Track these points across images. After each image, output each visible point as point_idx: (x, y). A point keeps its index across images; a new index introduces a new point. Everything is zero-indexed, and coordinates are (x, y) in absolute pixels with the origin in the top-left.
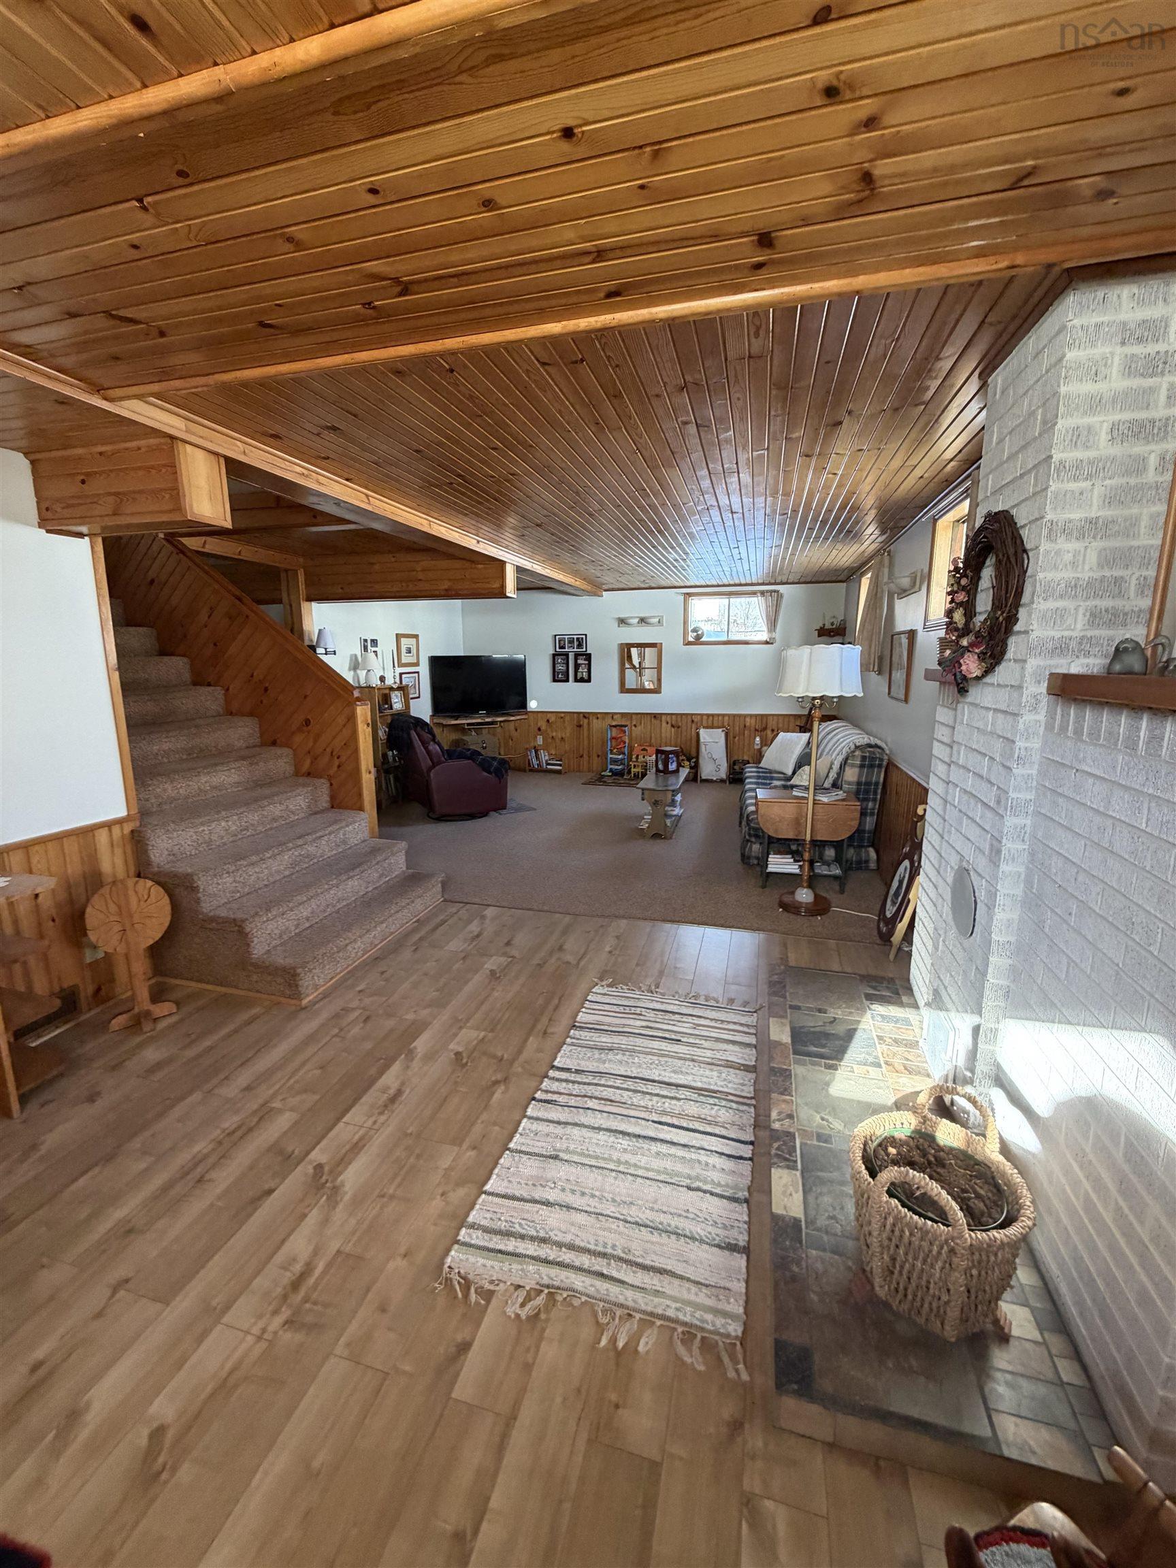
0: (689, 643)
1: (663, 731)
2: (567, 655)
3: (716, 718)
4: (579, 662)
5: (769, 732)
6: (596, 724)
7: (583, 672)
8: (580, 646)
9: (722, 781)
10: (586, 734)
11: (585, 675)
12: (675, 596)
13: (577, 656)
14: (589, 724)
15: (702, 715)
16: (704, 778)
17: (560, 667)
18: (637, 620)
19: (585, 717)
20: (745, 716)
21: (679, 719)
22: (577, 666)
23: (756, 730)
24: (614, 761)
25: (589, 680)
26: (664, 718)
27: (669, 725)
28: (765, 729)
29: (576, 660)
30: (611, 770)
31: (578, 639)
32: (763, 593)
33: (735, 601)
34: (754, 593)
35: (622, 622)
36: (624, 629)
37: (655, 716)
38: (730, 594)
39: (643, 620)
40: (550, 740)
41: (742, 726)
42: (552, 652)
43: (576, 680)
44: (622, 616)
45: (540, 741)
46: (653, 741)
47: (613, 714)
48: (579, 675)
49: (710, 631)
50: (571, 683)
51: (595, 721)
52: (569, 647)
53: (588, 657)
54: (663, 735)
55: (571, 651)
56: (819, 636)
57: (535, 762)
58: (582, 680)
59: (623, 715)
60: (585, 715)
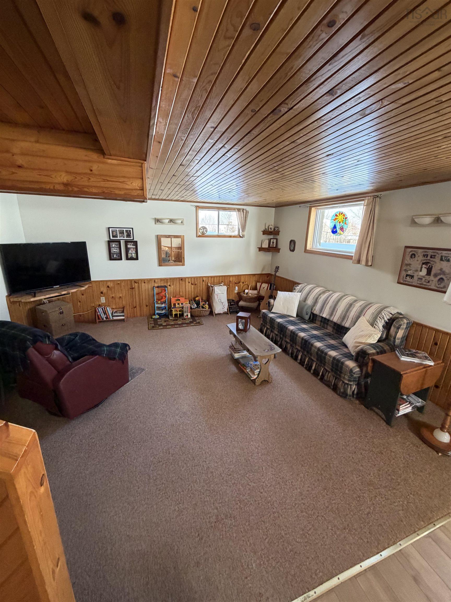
0: (199, 236)
1: (187, 287)
2: (119, 242)
3: (215, 278)
4: (129, 246)
5: (241, 283)
6: (144, 287)
7: (132, 253)
8: (129, 235)
9: (225, 313)
10: (137, 293)
11: (134, 255)
12: (190, 207)
13: (127, 242)
14: (139, 287)
15: (208, 277)
16: (216, 313)
17: (115, 250)
18: (168, 221)
19: (135, 282)
20: (230, 276)
21: (196, 280)
22: (127, 250)
23: (235, 283)
24: (159, 308)
25: (137, 259)
26: (187, 280)
27: (190, 284)
28: (239, 282)
29: (126, 245)
30: (158, 314)
31: (127, 231)
32: (239, 210)
33: (221, 213)
34: (234, 209)
35: (158, 221)
36: (159, 226)
37: (182, 279)
38: (219, 209)
39: (171, 221)
40: (110, 299)
41: (229, 281)
42: (107, 239)
43: (127, 259)
44: (158, 217)
45: (103, 300)
46: (181, 293)
47: (154, 280)
48: (130, 256)
49: (211, 230)
50: (124, 261)
51: (143, 284)
52: (120, 236)
53: (135, 243)
54: (187, 290)
55: (122, 239)
56: (263, 234)
57: (104, 316)
58: (132, 259)
59: (161, 280)
60: (136, 281)
